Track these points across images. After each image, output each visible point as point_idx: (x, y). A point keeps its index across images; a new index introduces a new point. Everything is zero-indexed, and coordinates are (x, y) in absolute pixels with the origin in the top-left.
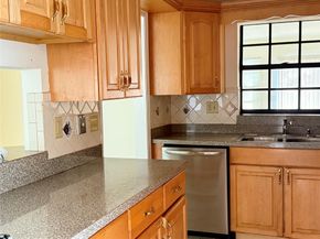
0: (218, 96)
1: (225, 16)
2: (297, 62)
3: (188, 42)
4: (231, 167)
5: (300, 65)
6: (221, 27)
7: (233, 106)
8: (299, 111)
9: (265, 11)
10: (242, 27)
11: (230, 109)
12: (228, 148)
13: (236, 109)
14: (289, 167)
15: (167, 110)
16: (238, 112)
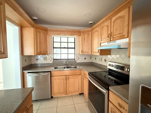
0: (47, 55)
1: (49, 32)
2: (67, 47)
3: (37, 38)
4: (52, 77)
5: (68, 48)
6: (48, 35)
7: (51, 58)
8: (68, 59)
9: (60, 33)
10: (53, 37)
11: (51, 59)
12: (50, 72)
13: (52, 59)
14: (68, 76)
15: (30, 60)
16: (53, 60)
